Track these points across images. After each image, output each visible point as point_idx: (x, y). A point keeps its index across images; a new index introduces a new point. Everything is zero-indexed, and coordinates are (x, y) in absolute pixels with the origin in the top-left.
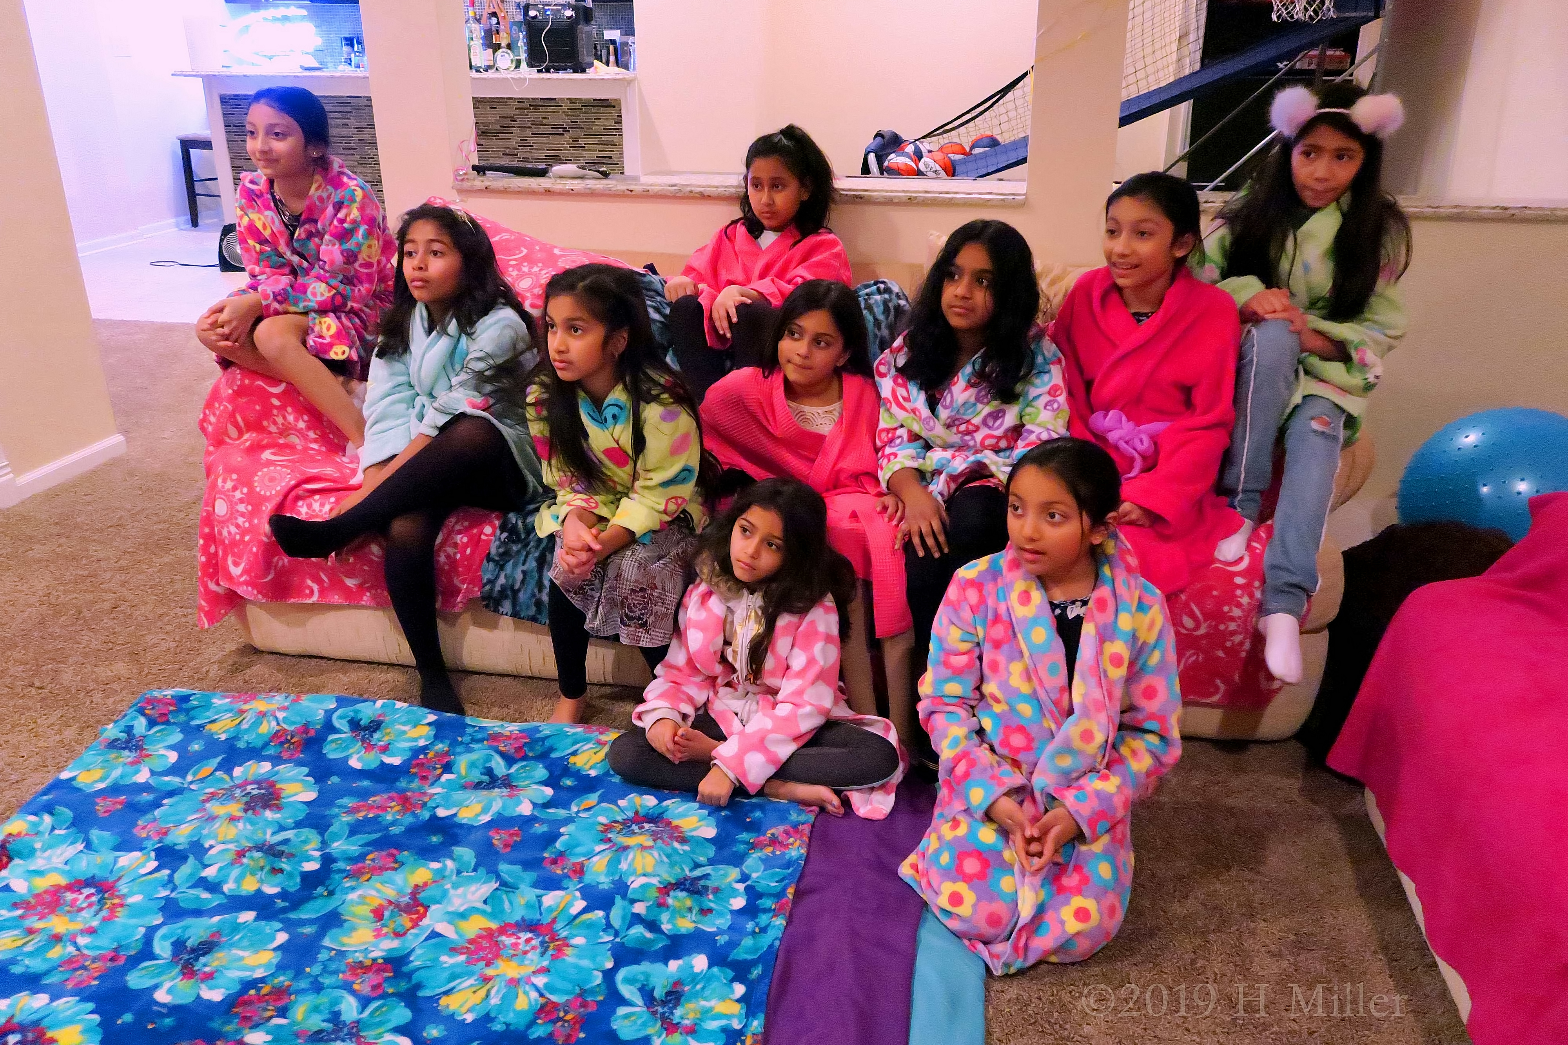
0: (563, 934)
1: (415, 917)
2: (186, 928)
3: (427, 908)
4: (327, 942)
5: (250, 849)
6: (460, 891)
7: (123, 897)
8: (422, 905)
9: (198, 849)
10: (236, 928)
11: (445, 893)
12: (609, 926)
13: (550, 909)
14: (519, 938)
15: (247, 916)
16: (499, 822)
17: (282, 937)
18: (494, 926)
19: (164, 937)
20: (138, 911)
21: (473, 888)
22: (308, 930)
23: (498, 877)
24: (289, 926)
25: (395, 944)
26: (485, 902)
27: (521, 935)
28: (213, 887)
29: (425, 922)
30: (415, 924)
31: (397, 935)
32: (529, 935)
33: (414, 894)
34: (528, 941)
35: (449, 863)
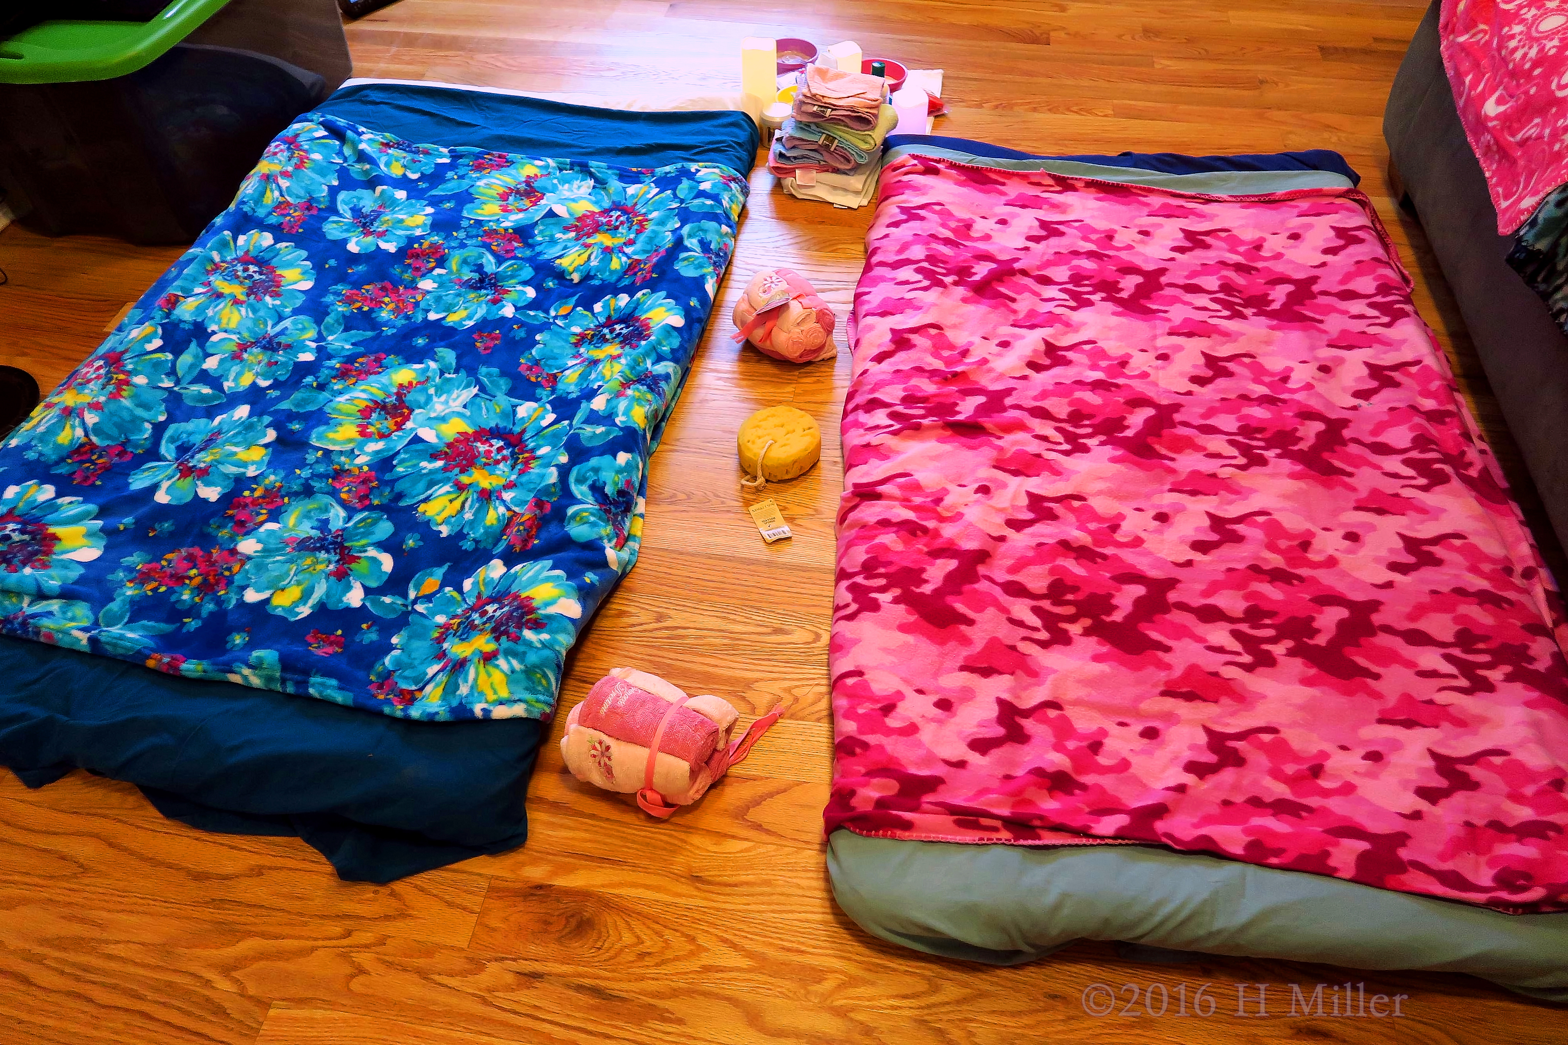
1: (399, 419)
3: (411, 411)
8: (408, 408)
14: (492, 446)
25: (380, 445)
26: (465, 407)
27: (494, 442)
29: (409, 425)
30: (399, 426)
31: (382, 436)
32: (501, 443)
34: (500, 450)
35: (433, 365)
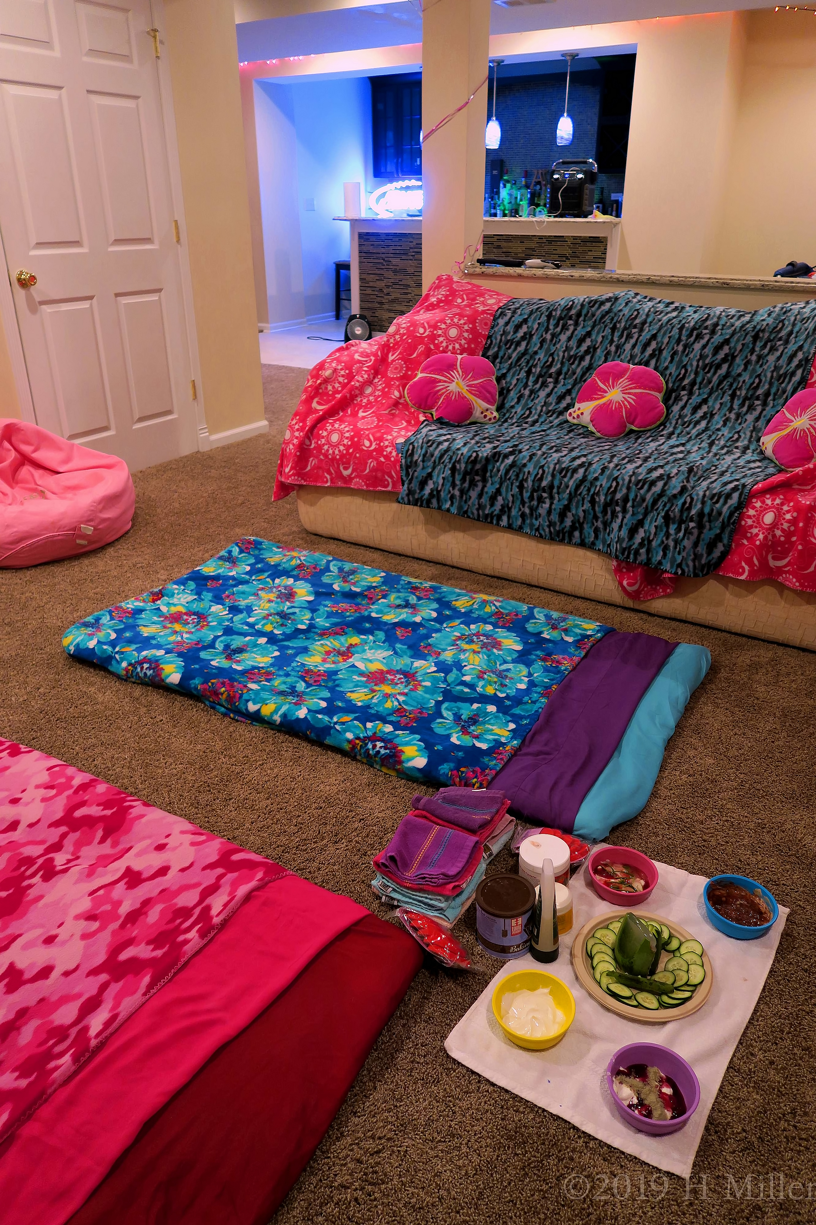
0: (420, 679)
2: (232, 640)
4: (297, 659)
5: (275, 614)
6: (373, 651)
7: (209, 622)
9: (249, 610)
10: (256, 645)
11: (364, 651)
12: (445, 680)
13: (416, 668)
15: (263, 640)
16: (402, 624)
17: (277, 654)
18: (385, 669)
19: (221, 642)
20: (213, 629)
21: (379, 652)
22: (290, 652)
23: (394, 649)
24: (282, 649)
28: (251, 626)
33: (348, 648)
